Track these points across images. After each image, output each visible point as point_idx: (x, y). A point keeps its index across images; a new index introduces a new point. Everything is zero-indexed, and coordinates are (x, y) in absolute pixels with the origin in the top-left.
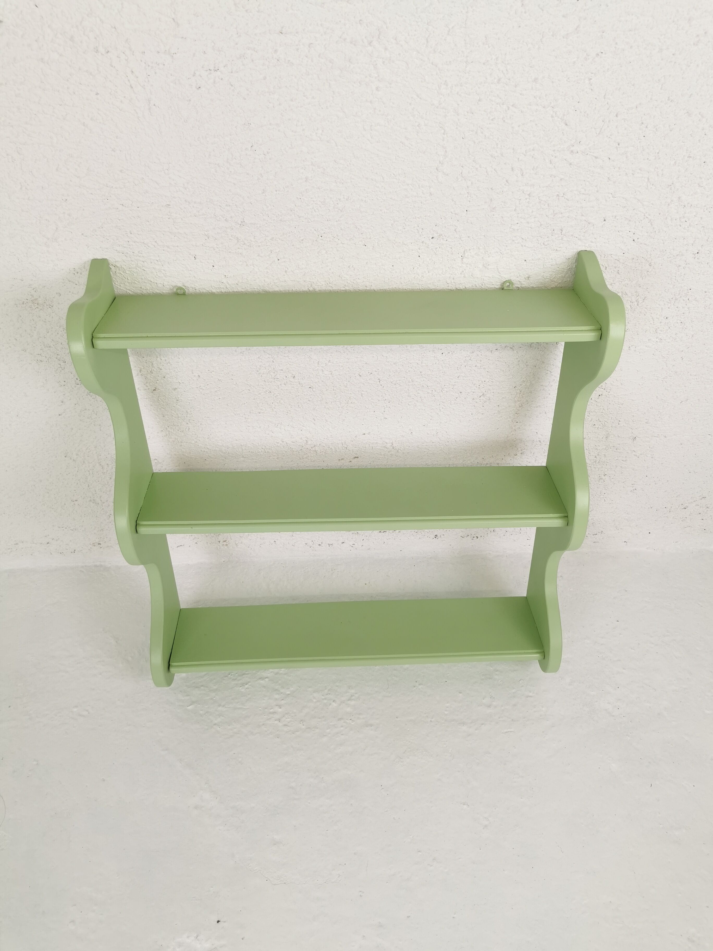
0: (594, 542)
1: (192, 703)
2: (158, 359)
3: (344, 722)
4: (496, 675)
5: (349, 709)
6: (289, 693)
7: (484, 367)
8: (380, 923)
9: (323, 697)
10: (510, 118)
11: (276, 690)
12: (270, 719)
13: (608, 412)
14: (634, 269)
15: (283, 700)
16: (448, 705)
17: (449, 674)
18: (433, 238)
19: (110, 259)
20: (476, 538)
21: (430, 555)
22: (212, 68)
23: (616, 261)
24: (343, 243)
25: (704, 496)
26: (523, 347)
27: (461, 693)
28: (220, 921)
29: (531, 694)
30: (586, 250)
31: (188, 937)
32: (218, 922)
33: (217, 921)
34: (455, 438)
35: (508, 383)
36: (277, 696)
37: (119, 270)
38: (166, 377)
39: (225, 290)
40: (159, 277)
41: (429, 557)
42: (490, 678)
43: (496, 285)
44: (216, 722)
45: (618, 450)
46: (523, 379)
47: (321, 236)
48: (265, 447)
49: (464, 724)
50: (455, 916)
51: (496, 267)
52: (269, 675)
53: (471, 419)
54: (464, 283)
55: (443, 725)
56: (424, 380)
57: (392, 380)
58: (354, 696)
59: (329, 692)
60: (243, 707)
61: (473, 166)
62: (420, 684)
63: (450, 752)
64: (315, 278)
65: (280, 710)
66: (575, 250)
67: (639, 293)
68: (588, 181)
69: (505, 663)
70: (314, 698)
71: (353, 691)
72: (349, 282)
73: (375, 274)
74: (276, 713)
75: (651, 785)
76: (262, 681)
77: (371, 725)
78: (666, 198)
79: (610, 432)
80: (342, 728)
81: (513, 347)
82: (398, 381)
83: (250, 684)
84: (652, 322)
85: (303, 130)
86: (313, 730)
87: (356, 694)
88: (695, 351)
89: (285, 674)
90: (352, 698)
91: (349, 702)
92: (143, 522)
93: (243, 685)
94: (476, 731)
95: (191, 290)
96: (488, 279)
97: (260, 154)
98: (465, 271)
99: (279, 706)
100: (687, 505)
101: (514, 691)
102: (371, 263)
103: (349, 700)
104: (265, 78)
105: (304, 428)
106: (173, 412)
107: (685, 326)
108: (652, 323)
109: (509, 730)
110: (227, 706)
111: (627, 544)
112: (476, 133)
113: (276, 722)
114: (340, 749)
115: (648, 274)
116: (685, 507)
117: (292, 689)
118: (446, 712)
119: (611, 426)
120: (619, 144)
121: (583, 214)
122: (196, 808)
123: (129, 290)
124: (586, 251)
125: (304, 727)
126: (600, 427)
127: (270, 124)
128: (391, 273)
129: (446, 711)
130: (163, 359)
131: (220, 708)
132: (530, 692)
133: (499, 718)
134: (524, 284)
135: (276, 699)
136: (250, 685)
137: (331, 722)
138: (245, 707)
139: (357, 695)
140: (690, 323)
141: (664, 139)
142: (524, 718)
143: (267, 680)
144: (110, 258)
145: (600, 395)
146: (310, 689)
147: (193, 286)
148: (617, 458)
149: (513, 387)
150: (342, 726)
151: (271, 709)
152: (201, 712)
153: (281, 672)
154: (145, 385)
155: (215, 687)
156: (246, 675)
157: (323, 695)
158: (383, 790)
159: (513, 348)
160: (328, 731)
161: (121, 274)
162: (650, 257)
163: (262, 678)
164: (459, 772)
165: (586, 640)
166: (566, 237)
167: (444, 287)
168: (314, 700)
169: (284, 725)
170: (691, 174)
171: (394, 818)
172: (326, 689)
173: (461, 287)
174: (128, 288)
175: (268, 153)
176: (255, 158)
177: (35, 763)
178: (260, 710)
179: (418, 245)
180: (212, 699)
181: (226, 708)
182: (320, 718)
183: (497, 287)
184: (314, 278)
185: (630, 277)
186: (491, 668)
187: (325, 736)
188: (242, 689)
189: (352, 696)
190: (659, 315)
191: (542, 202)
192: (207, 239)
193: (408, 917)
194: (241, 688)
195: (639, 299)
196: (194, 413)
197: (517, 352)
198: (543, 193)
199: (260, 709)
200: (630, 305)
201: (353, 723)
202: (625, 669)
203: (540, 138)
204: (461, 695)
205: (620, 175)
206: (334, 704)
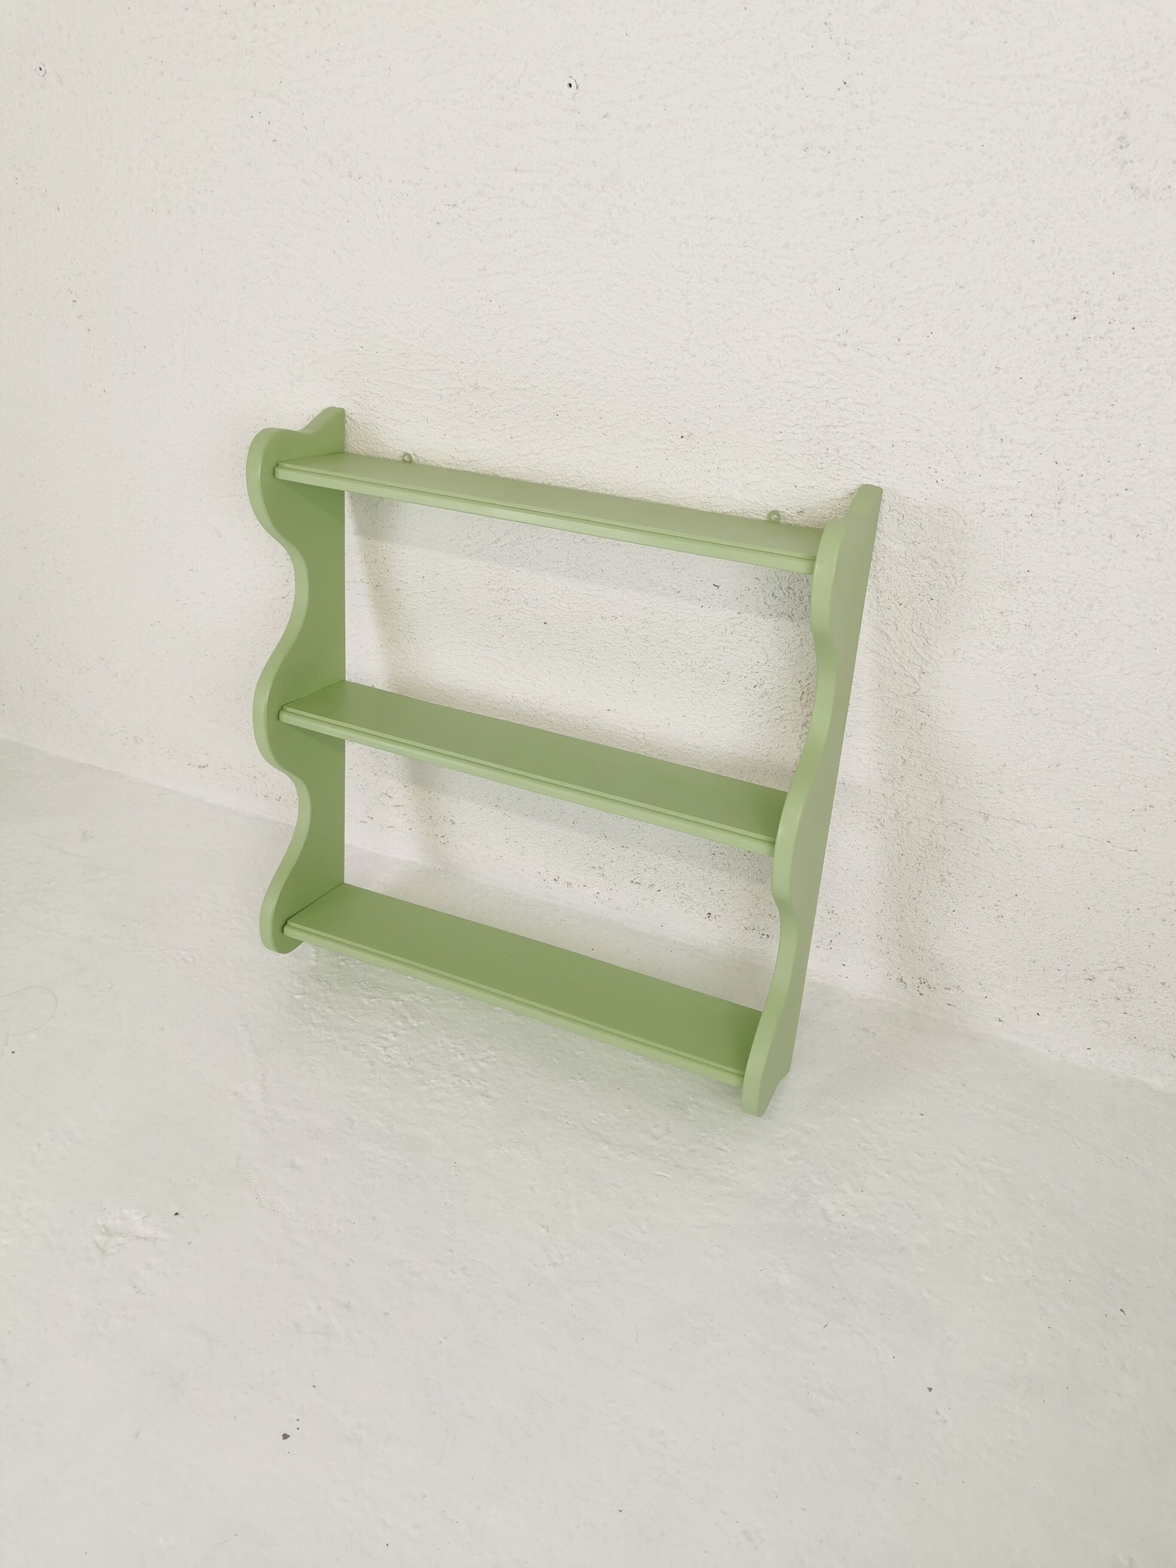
0: (949, 1004)
1: (304, 993)
2: (384, 545)
3: (458, 1080)
4: (693, 1108)
5: (474, 1070)
6: (416, 1025)
7: (756, 639)
8: (349, 1303)
9: (452, 1046)
10: (760, 291)
11: (405, 1017)
12: (376, 1042)
13: (938, 757)
14: (942, 526)
15: (404, 1029)
16: (601, 1114)
17: (628, 1083)
18: (682, 437)
19: (347, 410)
20: (765, 937)
21: (700, 946)
22: (451, 204)
23: (917, 509)
24: (580, 427)
25: (1121, 965)
26: (805, 619)
27: (630, 1109)
28: (178, 1214)
29: (725, 1148)
30: (873, 484)
31: (136, 1214)
32: (176, 1214)
33: (176, 1212)
34: (725, 747)
35: (790, 673)
36: (399, 1023)
37: (354, 425)
38: (390, 571)
39: (455, 467)
40: (391, 439)
41: (698, 948)
42: (681, 1108)
43: (762, 516)
44: (315, 1021)
45: (963, 831)
46: (810, 670)
47: (557, 415)
48: (493, 699)
49: (607, 1142)
50: (443, 1341)
51: (758, 489)
52: (406, 999)
53: (744, 721)
54: (722, 506)
55: (580, 1133)
56: (680, 643)
57: (641, 634)
58: (490, 1058)
59: (463, 1043)
60: (354, 1019)
61: (722, 349)
62: (581, 1079)
63: (567, 1164)
64: (551, 469)
65: (394, 1038)
66: (858, 483)
67: (954, 563)
68: (864, 387)
69: (715, 1100)
70: (442, 1042)
71: (493, 1053)
72: (588, 481)
73: (616, 475)
74: (387, 1039)
75: (826, 1325)
76: (394, 1002)
77: (488, 1096)
78: (973, 424)
79: (945, 794)
80: (451, 1086)
81: (792, 615)
82: (649, 638)
83: (378, 999)
84: (981, 616)
85: (538, 282)
86: (416, 1074)
87: (495, 1057)
88: (1056, 679)
89: (425, 1005)
90: (487, 1060)
91: (480, 1062)
92: (289, 708)
93: (370, 997)
94: (618, 1157)
95: (421, 461)
96: (751, 505)
97: (495, 306)
98: (721, 489)
99: (395, 1034)
100: (1093, 973)
101: (704, 1134)
102: (612, 459)
103: (481, 1060)
104: (501, 219)
105: (538, 682)
106: (395, 621)
107: (1033, 633)
108: (982, 618)
109: (664, 1174)
110: (338, 1011)
111: (1002, 1025)
112: (724, 306)
113: (381, 1049)
114: (433, 1104)
115: (963, 537)
116: (1090, 978)
117: (422, 1023)
118: (594, 1122)
119: (945, 783)
120: (899, 340)
121: (863, 432)
122: (235, 1094)
123: (361, 450)
124: (873, 486)
125: (407, 1066)
126: (930, 781)
127: (506, 272)
128: (635, 476)
129: (595, 1120)
130: (388, 545)
131: (329, 1010)
132: (726, 1144)
133: (661, 1156)
134: (796, 521)
135: (397, 1026)
136: (378, 1001)
137: (442, 1074)
138: (356, 1020)
139: (494, 1059)
140: (1039, 628)
141: (959, 339)
142: (696, 1170)
143: (400, 1003)
144: (346, 408)
145: (922, 724)
146: (443, 1031)
147: (423, 456)
148: (963, 847)
149: (797, 680)
150: (453, 1084)
151: (384, 1033)
152: (306, 1006)
153: (423, 1001)
154: (368, 576)
155: (338, 988)
156: (381, 990)
157: (453, 1043)
158: (454, 1168)
159: (793, 617)
160: (433, 1081)
161: (356, 430)
162: (962, 509)
163: (396, 1000)
164: (563, 1190)
165: (854, 1118)
166: (845, 461)
167: (697, 507)
168: (440, 1045)
169: (387, 1055)
170: (1004, 393)
171: (446, 1203)
172: (462, 1038)
173: (718, 511)
174: (361, 447)
175: (503, 305)
176: (490, 310)
177: (109, 986)
178: (371, 1030)
179: (665, 443)
180: (327, 998)
181: (335, 1012)
182: (433, 1065)
183: (762, 519)
184: (549, 468)
185: (938, 537)
186: (691, 1098)
187: (427, 1085)
188: (366, 1001)
189: (488, 1058)
190: (990, 606)
191: (809, 407)
192: (440, 399)
193: (386, 1314)
194: (365, 999)
195: (956, 573)
196: (416, 628)
197: (798, 624)
198: (809, 395)
199: (372, 1028)
200: (946, 582)
201: (467, 1086)
202: (889, 1174)
203: (798, 321)
204: (628, 1110)
205: (905, 384)
206: (460, 1058)
